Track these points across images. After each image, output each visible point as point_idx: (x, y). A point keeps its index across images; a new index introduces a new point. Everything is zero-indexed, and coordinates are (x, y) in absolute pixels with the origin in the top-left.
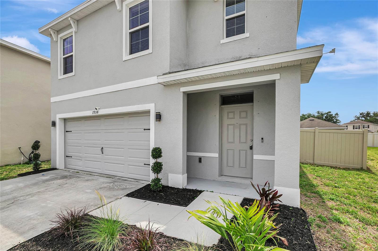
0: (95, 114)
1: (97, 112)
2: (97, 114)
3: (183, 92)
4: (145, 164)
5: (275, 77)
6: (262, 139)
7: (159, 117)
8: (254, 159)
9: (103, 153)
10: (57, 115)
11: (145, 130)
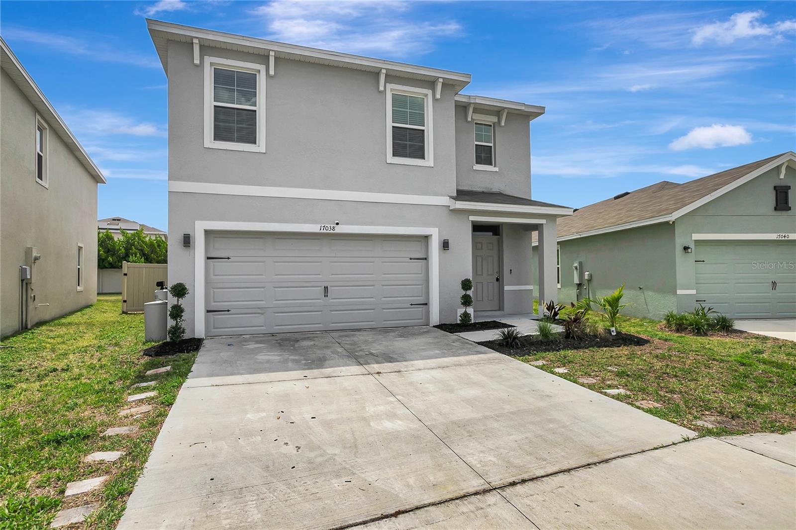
0: (328, 231)
1: (332, 228)
2: (332, 231)
3: (472, 221)
4: (412, 305)
5: (543, 221)
6: (511, 270)
7: (445, 245)
8: (505, 289)
9: (327, 296)
10: (196, 222)
11: (411, 259)
